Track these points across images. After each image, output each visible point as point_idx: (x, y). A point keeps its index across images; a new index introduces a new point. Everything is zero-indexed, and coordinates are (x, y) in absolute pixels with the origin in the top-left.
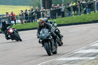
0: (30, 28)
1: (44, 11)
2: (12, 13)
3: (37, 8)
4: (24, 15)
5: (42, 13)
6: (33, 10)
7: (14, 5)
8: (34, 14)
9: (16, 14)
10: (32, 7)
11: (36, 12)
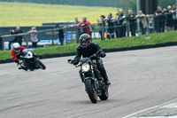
0: (117, 47)
1: (143, 17)
2: (85, 21)
3: (130, 11)
4: (107, 24)
5: (138, 21)
6: (122, 15)
7: (89, 5)
8: (125, 22)
9: (92, 23)
10: (121, 10)
11: (128, 18)
